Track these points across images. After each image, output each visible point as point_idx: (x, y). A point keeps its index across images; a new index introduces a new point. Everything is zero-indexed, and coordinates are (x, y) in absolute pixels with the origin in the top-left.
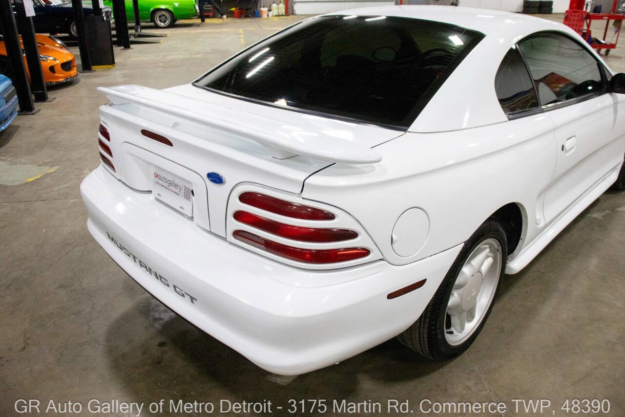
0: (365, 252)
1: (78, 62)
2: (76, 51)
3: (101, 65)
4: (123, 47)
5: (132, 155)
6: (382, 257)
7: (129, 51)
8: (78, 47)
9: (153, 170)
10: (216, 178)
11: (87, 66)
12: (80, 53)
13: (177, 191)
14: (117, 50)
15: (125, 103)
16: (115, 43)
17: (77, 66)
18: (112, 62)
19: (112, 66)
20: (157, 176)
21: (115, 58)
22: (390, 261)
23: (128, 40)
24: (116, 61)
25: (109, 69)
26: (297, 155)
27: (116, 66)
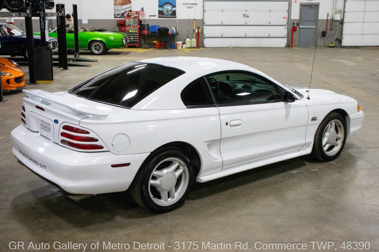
0: (101, 147)
1: (27, 77)
2: (26, 69)
3: (44, 80)
4: (62, 68)
5: (32, 116)
6: (108, 150)
7: (67, 71)
8: (28, 67)
9: (40, 123)
10: (56, 121)
11: (33, 80)
12: (29, 71)
13: (47, 129)
14: (56, 69)
15: (34, 97)
16: (56, 65)
17: (26, 80)
18: (52, 79)
19: (51, 81)
20: (41, 125)
21: (54, 76)
22: (112, 152)
23: (67, 63)
24: (54, 78)
25: (48, 83)
26: (83, 114)
27: (54, 82)
